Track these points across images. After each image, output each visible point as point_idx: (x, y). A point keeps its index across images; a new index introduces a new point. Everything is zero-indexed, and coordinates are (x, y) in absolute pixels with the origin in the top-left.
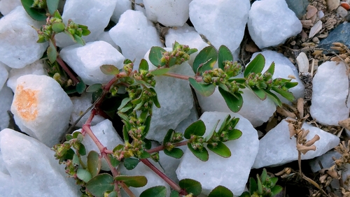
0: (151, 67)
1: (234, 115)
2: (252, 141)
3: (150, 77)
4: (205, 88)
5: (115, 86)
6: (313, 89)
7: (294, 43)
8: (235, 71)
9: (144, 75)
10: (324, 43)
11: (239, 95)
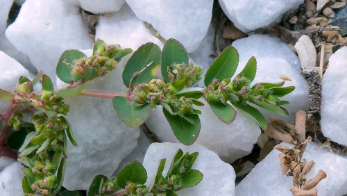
0: (59, 84)
1: (187, 150)
2: (222, 186)
3: (58, 101)
4: (138, 112)
5: (16, 114)
6: (323, 93)
7: (294, 20)
8: (188, 79)
9: (47, 98)
10: (340, 16)
11: (195, 117)
